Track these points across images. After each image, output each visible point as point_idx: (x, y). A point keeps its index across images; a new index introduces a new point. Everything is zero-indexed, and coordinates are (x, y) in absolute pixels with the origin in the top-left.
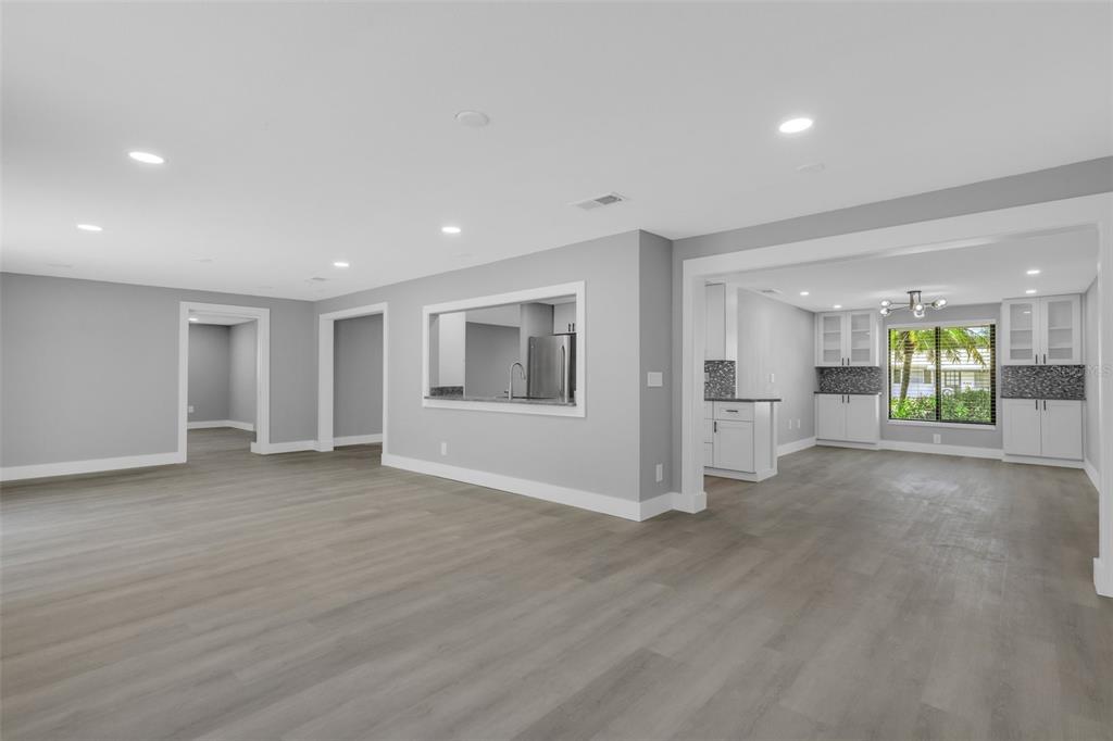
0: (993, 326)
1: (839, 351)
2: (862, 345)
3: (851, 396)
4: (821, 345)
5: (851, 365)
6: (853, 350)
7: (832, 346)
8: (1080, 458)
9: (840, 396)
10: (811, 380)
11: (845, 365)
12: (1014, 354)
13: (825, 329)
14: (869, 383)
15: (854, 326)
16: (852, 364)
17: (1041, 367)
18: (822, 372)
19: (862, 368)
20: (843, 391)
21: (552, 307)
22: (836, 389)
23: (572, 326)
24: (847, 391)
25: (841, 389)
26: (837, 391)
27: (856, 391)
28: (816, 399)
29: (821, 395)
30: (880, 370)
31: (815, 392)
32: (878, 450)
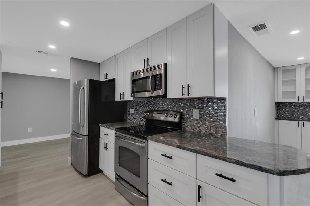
1: (295, 92)
4: (280, 89)
6: (307, 92)
9: (296, 122)
10: (274, 111)
13: (283, 78)
16: (306, 100)
20: (295, 118)
21: (99, 64)
22: (290, 117)
23: (106, 75)
24: (298, 118)
25: (294, 117)
26: (290, 118)
27: (306, 119)
28: (276, 123)
29: (280, 121)
31: (276, 119)
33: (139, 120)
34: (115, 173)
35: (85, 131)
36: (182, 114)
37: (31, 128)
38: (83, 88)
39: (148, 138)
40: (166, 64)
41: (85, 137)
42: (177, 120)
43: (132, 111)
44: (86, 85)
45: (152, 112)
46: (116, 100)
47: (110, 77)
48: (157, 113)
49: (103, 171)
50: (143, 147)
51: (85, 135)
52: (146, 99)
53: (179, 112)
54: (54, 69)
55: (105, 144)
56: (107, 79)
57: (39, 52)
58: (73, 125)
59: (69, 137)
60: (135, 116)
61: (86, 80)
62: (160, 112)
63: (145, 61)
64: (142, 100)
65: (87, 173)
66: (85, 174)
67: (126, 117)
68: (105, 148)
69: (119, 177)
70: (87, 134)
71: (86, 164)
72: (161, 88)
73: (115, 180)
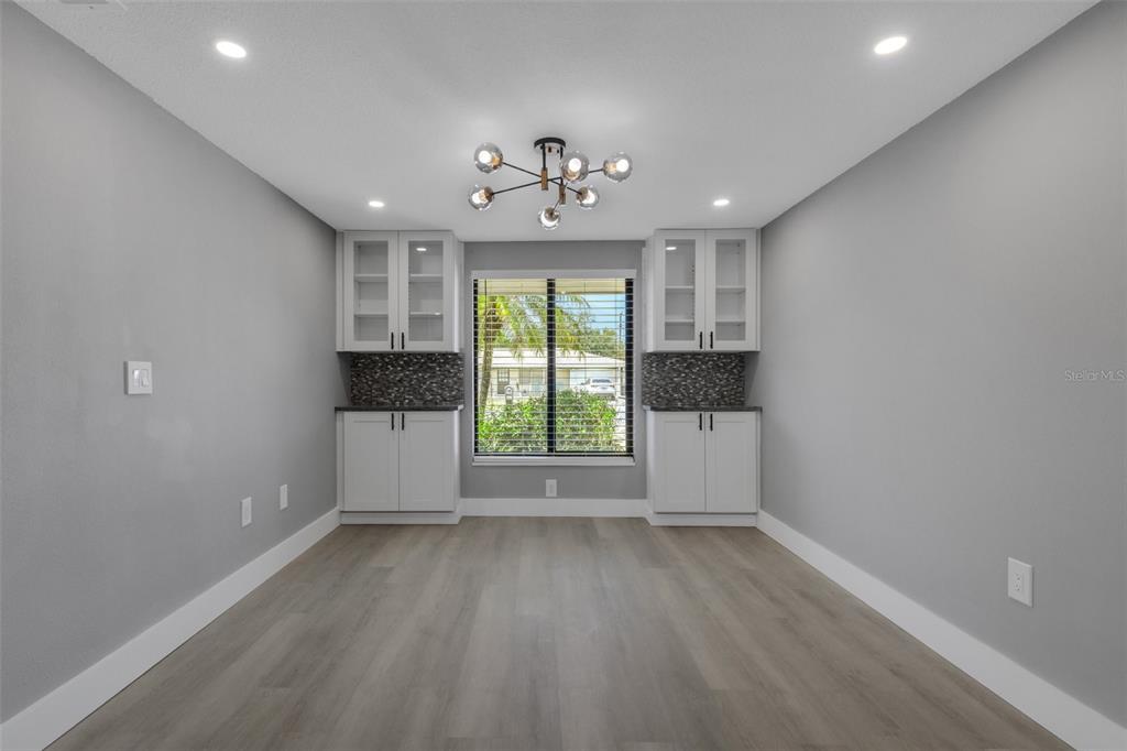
0: (629, 283)
1: (385, 318)
2: (428, 308)
3: (408, 415)
4: (348, 304)
5: (407, 349)
6: (411, 318)
7: (369, 308)
8: (754, 511)
9: (386, 416)
10: (329, 381)
11: (397, 348)
12: (671, 330)
13: (357, 269)
14: (441, 386)
15: (415, 263)
17: (706, 354)
18: (354, 363)
19: (429, 356)
20: (394, 403)
22: (382, 399)
24: (402, 403)
25: (390, 400)
26: (383, 403)
27: (418, 403)
28: (339, 424)
29: (348, 415)
30: (460, 359)
31: (337, 409)
32: (455, 520)
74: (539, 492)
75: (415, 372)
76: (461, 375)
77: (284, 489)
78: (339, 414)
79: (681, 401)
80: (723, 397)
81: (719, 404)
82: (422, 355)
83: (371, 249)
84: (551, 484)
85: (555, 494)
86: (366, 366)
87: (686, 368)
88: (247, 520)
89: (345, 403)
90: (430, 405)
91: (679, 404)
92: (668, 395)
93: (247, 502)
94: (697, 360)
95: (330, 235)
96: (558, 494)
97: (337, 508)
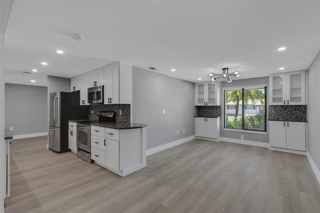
0: (266, 88)
1: (203, 99)
2: (212, 97)
3: (208, 119)
4: (197, 97)
6: (209, 99)
7: (201, 97)
8: (305, 151)
9: (203, 118)
10: (193, 111)
11: (206, 105)
12: (274, 100)
13: (199, 90)
14: (216, 113)
16: (208, 105)
17: (286, 106)
18: (199, 108)
21: (70, 79)
23: (74, 87)
27: (210, 116)
28: (195, 119)
29: (197, 118)
30: (220, 107)
31: (195, 117)
32: (218, 141)
33: (96, 118)
34: (77, 147)
35: (58, 124)
36: (115, 113)
37: (12, 128)
38: (57, 97)
39: (91, 124)
40: (103, 86)
41: (59, 128)
42: (111, 116)
43: (92, 112)
44: (58, 96)
45: (101, 112)
46: (80, 105)
47: (77, 90)
48: (104, 113)
49: (71, 150)
50: (88, 129)
51: (58, 127)
52: (100, 104)
53: (114, 112)
54: (33, 80)
55: (72, 132)
56: (75, 91)
57: (24, 72)
58: (50, 122)
59: (47, 135)
60: (94, 115)
61: (58, 92)
62: (105, 112)
63: (94, 82)
64: (98, 105)
65: (60, 151)
66: (58, 151)
67: (89, 117)
68: (72, 134)
69: (79, 149)
70: (60, 126)
71: (59, 145)
72: (101, 99)
73: (76, 151)
74: (239, 138)
75: (211, 110)
76: (220, 110)
77: (184, 130)
78: (195, 118)
79: (282, 118)
80: (297, 117)
81: (296, 120)
82: (212, 106)
83: (201, 85)
84: (242, 136)
85: (243, 139)
86: (201, 108)
87: (284, 109)
88: (178, 134)
89: (197, 116)
90: (213, 117)
91: (281, 119)
92: (277, 117)
93: (178, 131)
94: (288, 107)
95: (193, 84)
96: (244, 138)
97: (195, 135)
